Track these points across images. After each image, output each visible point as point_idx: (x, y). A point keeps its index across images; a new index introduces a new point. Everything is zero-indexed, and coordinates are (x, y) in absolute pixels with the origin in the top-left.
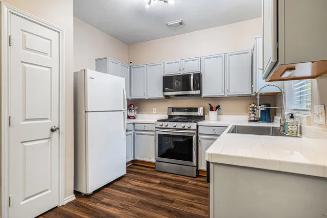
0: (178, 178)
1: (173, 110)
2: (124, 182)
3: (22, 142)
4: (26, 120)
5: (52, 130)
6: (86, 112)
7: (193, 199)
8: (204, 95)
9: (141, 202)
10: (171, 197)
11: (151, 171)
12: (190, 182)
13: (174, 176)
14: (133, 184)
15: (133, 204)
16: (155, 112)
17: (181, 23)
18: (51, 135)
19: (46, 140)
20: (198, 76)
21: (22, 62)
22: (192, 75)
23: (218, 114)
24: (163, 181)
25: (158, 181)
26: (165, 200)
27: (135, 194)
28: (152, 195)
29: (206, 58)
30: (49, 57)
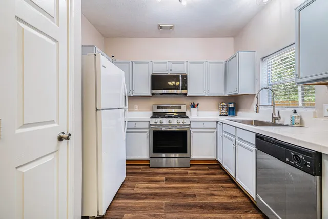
0: (176, 171)
1: (159, 107)
2: (128, 187)
3: (17, 168)
4: (25, 125)
5: (60, 139)
6: (97, 110)
7: (207, 188)
8: (189, 94)
9: (167, 205)
10: (189, 192)
11: (145, 168)
12: (189, 172)
13: (171, 170)
14: (141, 187)
15: (163, 211)
16: (137, 110)
17: (171, 27)
18: (58, 146)
19: (52, 155)
20: (185, 77)
21: (17, 18)
22: (181, 76)
23: (198, 111)
24: (167, 177)
25: (163, 178)
26: (186, 196)
27: (153, 198)
28: (171, 194)
29: (191, 63)
30: (55, 24)
